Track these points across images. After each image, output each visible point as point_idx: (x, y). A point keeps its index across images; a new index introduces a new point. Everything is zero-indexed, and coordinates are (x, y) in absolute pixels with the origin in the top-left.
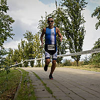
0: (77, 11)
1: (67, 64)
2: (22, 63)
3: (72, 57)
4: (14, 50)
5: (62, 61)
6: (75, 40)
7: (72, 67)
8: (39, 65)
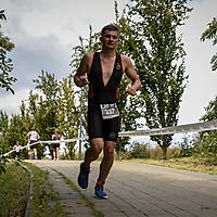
0: (167, 28)
1: (140, 153)
3: (153, 138)
4: (10, 117)
5: (127, 146)
6: (161, 97)
7: (151, 161)
8: (71, 154)
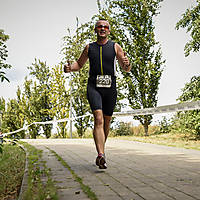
2: (25, 127)
3: (135, 117)
5: (112, 125)
6: (141, 81)
7: (134, 138)
8: (63, 133)
